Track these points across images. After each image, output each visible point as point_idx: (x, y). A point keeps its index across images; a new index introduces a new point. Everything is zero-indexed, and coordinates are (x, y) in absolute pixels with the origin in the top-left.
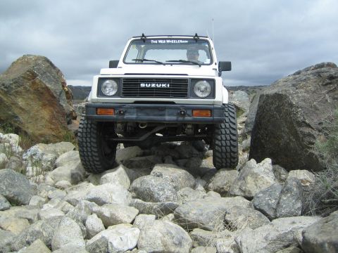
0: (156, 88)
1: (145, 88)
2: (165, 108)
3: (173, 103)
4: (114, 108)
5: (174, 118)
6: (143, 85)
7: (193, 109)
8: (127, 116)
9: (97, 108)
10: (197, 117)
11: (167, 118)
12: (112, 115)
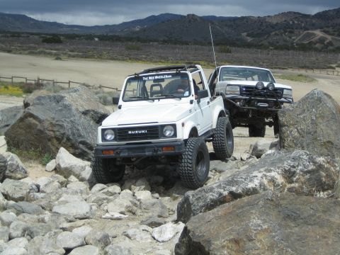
0: (138, 134)
1: (132, 134)
2: (145, 148)
3: (150, 143)
4: (114, 150)
5: (151, 153)
6: (130, 132)
7: (162, 147)
8: (122, 155)
9: (102, 151)
10: (166, 151)
11: (147, 154)
12: (112, 154)
